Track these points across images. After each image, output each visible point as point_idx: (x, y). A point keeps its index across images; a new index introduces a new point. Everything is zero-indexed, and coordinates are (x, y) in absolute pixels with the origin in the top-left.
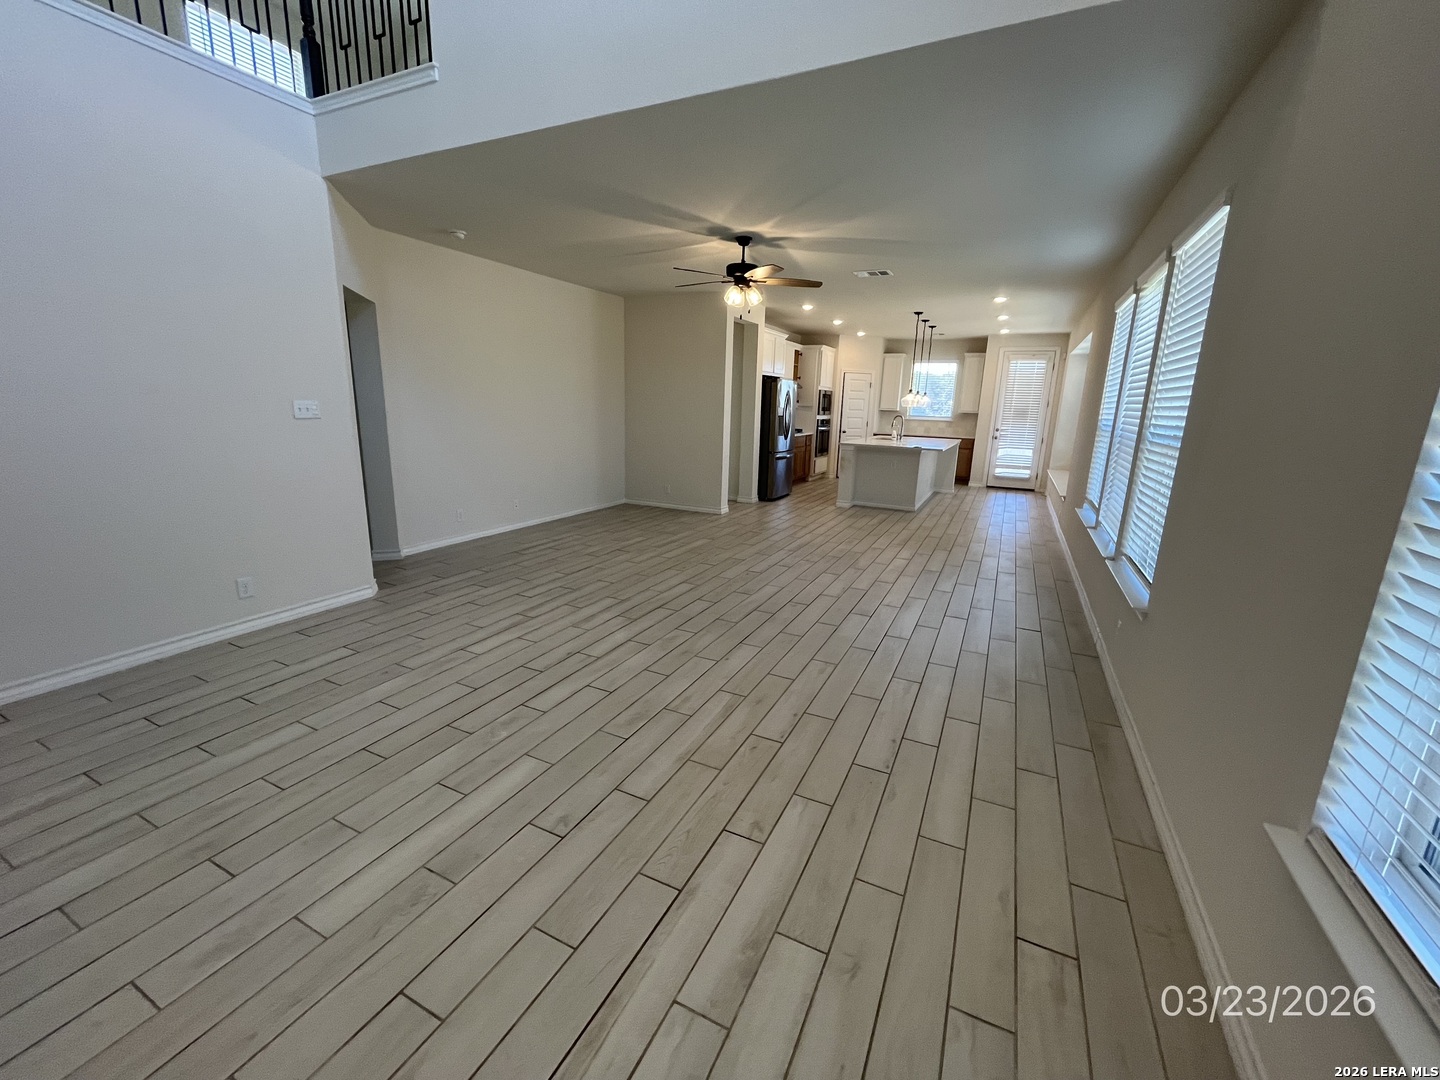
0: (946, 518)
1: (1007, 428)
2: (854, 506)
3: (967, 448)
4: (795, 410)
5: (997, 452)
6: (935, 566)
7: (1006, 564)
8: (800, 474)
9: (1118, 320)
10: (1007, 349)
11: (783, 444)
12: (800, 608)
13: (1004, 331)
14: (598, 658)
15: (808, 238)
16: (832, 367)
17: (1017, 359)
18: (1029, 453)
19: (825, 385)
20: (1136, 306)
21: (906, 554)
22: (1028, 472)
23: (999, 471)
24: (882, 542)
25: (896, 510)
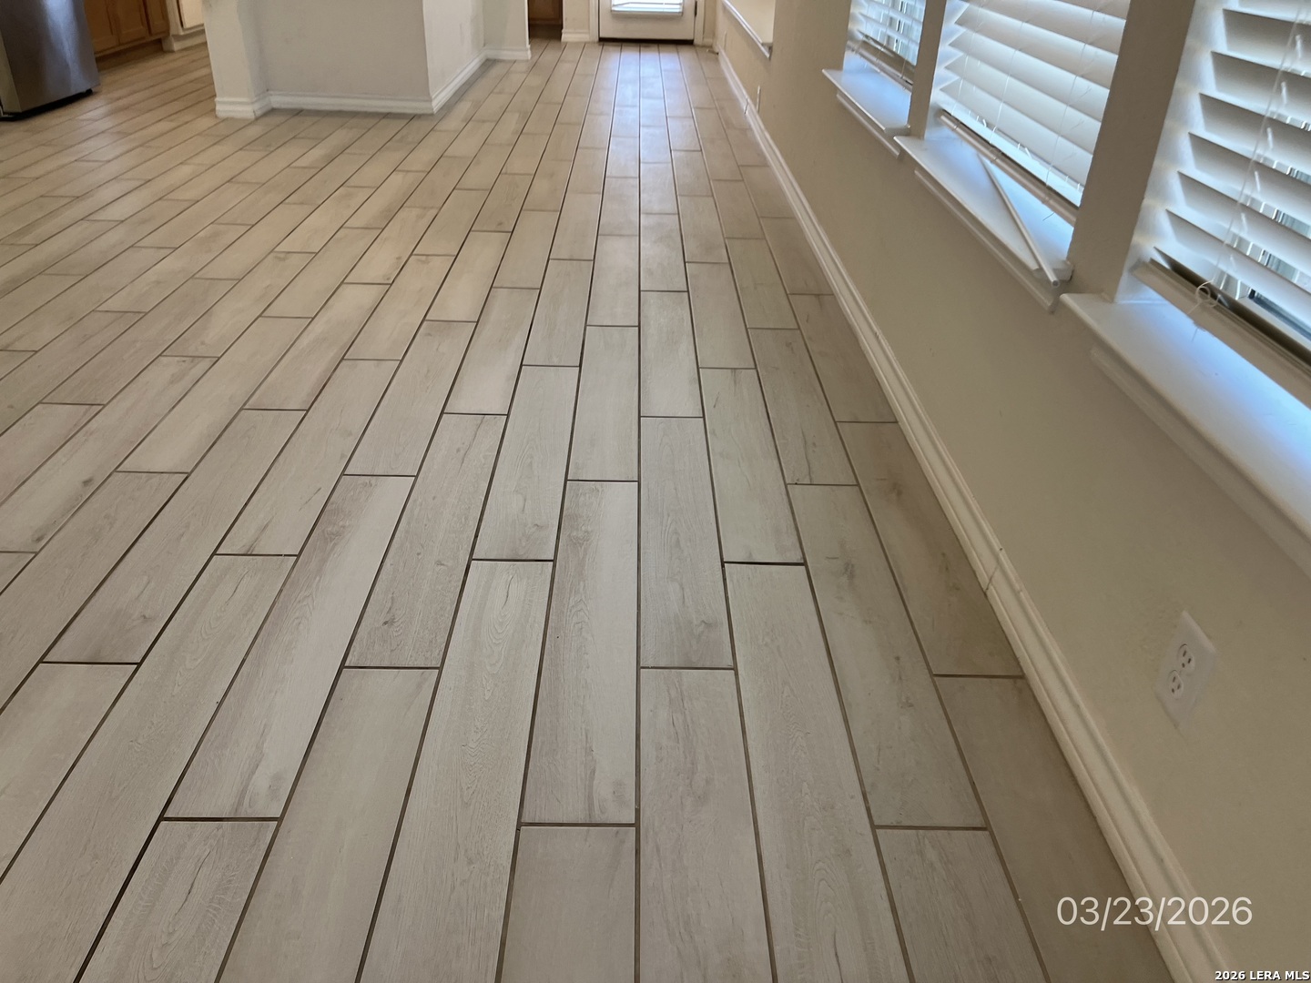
2: (266, 113)
22: (677, 1)
23: (619, 2)
25: (387, 116)
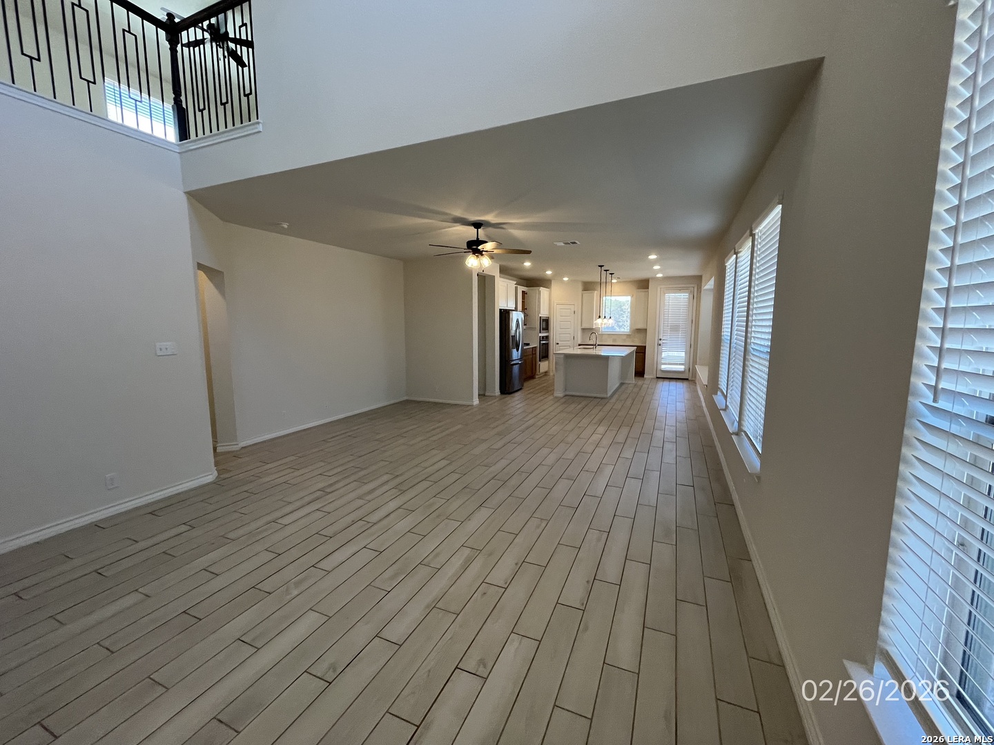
0: (629, 402)
1: (666, 337)
2: (566, 396)
3: (641, 352)
4: (524, 330)
5: (661, 355)
6: (620, 438)
7: (669, 434)
8: (529, 374)
9: (728, 271)
10: (662, 286)
11: (516, 354)
12: (524, 475)
13: (660, 275)
14: (375, 524)
15: (520, 223)
16: (549, 301)
17: (669, 293)
18: (683, 354)
19: (544, 313)
20: (736, 263)
21: (601, 429)
22: (683, 367)
23: (664, 367)
24: (586, 421)
25: (595, 398)
